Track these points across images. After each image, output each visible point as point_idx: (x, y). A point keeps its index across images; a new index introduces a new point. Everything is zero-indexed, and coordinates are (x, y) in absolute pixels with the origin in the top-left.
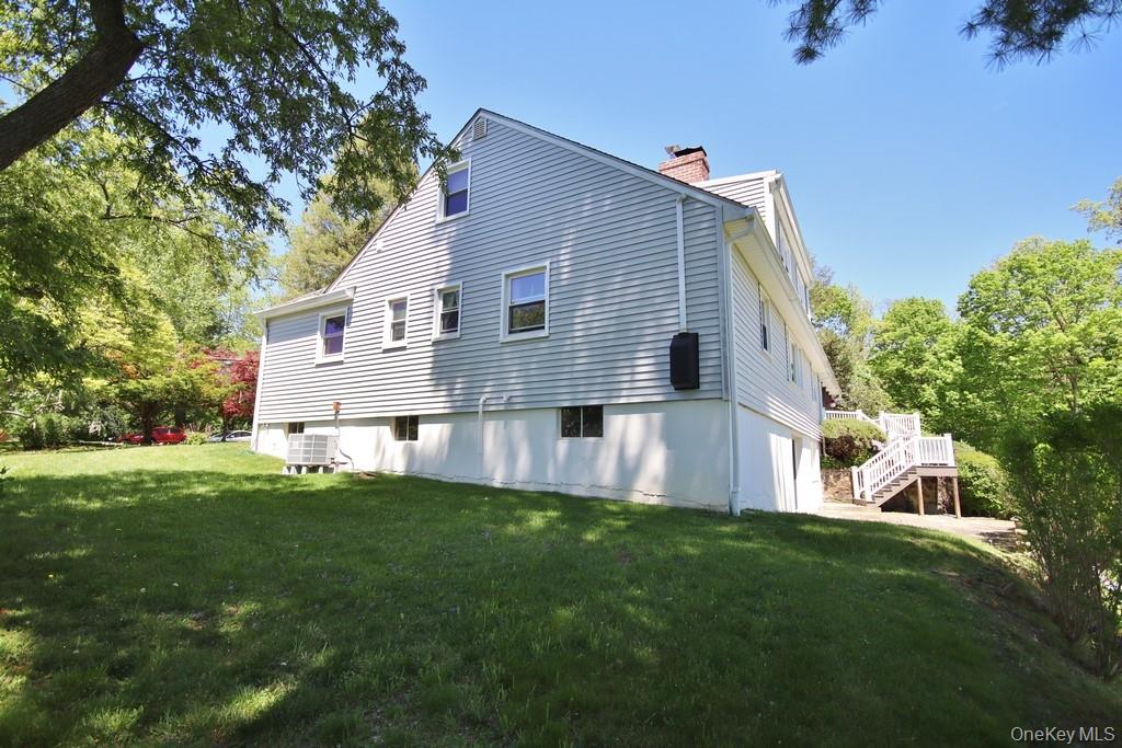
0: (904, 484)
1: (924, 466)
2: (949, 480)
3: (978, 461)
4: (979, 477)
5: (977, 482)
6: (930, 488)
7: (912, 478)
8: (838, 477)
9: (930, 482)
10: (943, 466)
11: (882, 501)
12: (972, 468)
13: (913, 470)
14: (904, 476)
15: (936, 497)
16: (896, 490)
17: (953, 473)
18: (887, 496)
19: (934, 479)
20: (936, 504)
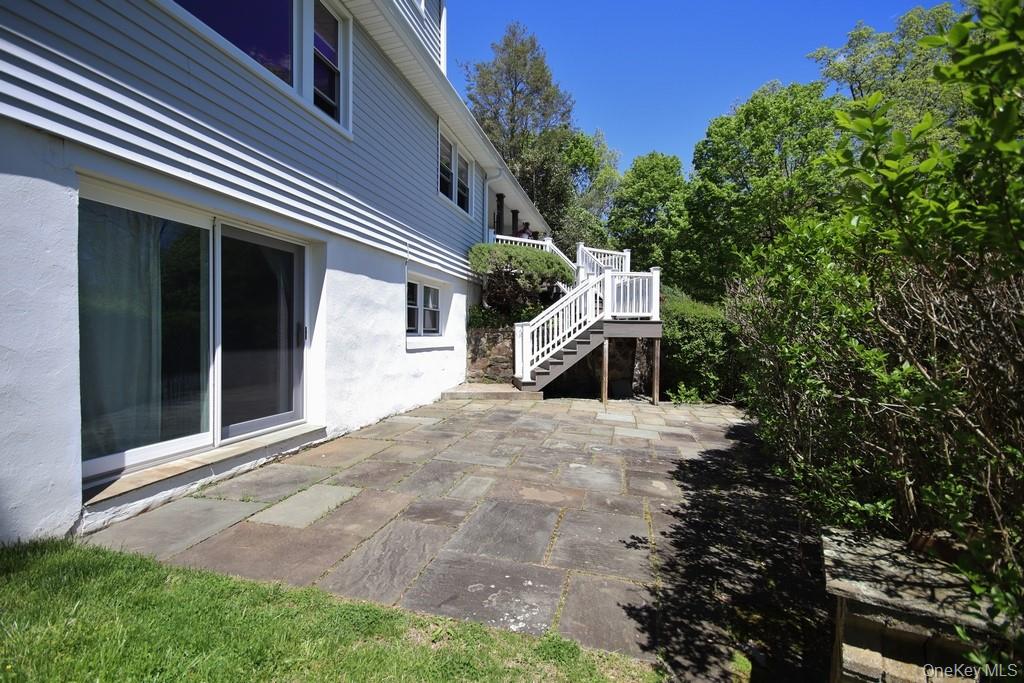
0: (583, 351)
1: (616, 321)
2: (650, 342)
3: (694, 312)
4: (690, 338)
5: (687, 347)
6: (625, 356)
7: (595, 341)
8: (494, 341)
9: (624, 348)
10: (646, 320)
11: (545, 381)
12: (683, 324)
13: (598, 328)
14: (584, 339)
15: (633, 370)
16: (570, 361)
17: (656, 332)
18: (556, 372)
19: (631, 342)
20: (632, 380)
